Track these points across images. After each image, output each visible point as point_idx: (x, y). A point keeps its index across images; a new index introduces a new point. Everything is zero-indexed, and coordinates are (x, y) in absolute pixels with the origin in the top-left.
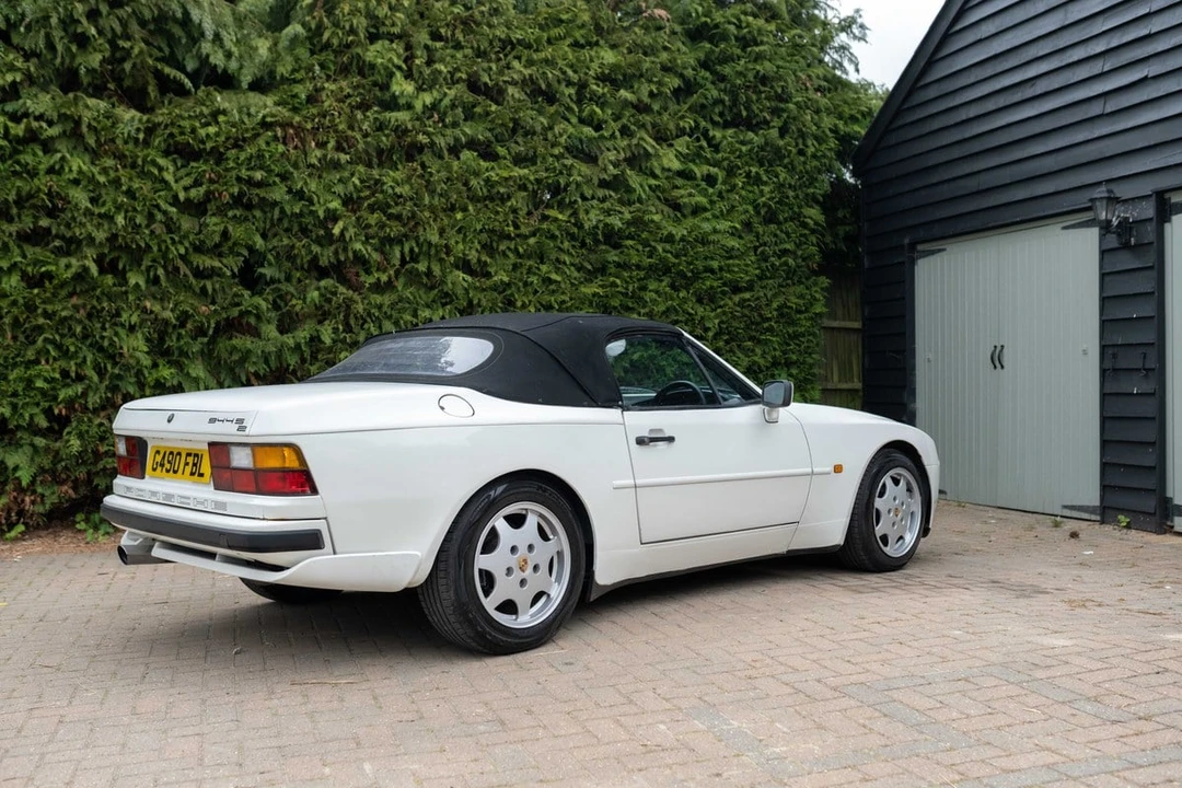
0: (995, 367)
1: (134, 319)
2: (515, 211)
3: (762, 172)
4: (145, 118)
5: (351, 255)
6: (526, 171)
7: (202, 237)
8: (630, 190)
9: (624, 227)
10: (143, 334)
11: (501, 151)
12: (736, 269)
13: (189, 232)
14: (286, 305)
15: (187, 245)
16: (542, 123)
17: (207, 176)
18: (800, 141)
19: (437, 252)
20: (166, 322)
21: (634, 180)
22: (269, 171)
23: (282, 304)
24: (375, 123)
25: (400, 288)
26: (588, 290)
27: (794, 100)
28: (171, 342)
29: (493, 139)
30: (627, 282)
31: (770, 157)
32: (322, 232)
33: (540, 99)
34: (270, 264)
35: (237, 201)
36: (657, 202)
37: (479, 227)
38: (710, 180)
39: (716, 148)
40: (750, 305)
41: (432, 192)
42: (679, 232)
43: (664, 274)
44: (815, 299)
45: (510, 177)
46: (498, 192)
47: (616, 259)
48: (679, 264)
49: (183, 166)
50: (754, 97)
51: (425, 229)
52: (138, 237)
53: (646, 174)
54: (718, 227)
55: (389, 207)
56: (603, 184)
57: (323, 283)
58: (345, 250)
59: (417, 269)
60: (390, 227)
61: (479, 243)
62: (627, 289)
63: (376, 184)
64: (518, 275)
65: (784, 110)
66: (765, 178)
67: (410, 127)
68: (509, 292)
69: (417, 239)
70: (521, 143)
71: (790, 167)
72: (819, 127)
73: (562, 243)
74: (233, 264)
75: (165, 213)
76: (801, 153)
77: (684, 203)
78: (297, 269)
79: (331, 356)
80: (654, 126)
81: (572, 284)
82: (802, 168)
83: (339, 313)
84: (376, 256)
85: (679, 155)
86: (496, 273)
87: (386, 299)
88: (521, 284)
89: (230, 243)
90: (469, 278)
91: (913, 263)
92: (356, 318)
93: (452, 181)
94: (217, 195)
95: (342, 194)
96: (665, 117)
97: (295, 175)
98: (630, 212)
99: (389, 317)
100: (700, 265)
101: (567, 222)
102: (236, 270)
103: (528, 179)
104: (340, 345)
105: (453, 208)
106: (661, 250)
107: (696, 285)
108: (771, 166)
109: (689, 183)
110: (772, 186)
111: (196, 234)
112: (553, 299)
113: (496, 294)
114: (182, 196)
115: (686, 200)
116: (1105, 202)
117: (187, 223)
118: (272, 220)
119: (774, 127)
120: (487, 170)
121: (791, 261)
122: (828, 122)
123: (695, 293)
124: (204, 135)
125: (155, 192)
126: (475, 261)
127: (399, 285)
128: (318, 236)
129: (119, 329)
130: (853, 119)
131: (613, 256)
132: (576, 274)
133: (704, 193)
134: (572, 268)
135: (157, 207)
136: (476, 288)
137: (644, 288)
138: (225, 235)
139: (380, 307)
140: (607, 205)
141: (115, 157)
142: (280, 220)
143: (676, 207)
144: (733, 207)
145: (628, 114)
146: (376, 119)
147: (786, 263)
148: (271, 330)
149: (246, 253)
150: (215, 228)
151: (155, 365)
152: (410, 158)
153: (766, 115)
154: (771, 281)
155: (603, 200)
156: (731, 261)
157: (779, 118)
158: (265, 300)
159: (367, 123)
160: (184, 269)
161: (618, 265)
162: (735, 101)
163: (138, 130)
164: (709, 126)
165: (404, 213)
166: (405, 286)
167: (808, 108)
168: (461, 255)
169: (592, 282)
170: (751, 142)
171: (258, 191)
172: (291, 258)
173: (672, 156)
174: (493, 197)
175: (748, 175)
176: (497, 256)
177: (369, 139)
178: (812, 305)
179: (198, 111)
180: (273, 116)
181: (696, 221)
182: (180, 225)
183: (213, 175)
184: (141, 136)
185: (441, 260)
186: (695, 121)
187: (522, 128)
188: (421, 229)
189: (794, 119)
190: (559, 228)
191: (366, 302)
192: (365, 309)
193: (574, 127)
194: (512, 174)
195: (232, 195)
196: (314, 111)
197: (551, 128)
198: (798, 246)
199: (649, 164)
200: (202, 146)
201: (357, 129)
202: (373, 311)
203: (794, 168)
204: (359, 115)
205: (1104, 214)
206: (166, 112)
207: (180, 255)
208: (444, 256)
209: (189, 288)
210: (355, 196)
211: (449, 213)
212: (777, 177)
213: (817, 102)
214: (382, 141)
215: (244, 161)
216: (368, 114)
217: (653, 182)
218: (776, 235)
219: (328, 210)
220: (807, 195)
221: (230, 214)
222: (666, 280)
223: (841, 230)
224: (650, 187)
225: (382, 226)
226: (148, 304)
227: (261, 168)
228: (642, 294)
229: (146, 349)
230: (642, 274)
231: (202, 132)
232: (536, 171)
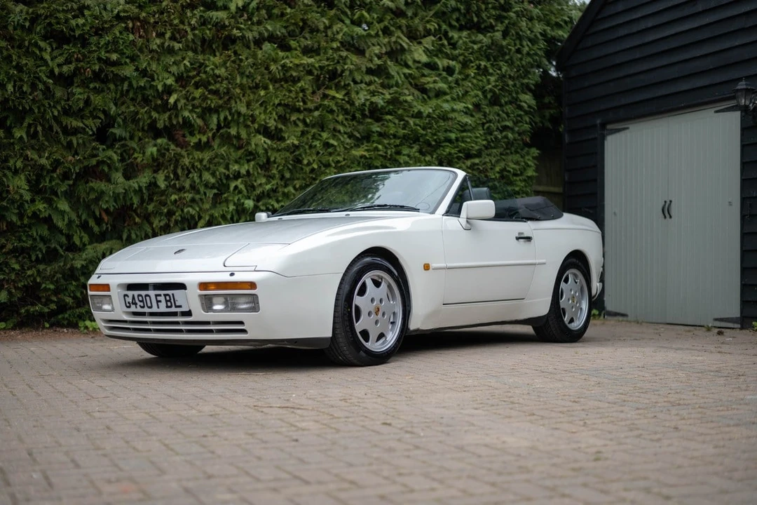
0: (665, 217)
1: (19, 164)
2: (303, 90)
3: (488, 65)
4: (31, 10)
5: (181, 120)
6: (312, 60)
7: (70, 103)
8: (389, 76)
9: (385, 105)
10: (25, 175)
11: (293, 43)
12: (469, 140)
13: (61, 99)
14: (129, 158)
15: (60, 108)
16: (324, 23)
17: (76, 56)
18: (518, 42)
19: (245, 120)
20: (42, 167)
21: (393, 69)
22: (122, 54)
23: (127, 157)
24: (200, 19)
25: (216, 147)
26: (357, 153)
27: (514, 10)
28: (46, 183)
29: (286, 34)
30: (386, 148)
31: (495, 53)
32: (159, 102)
33: (323, 5)
34: (119, 126)
35: (97, 76)
36: (410, 87)
37: (277, 102)
38: (450, 71)
39: (454, 45)
40: (478, 169)
41: (242, 74)
42: (427, 110)
43: (414, 143)
44: (528, 166)
45: (301, 64)
46: (291, 75)
47: (378, 129)
48: (426, 135)
49: (56, 48)
50: (483, 7)
51: (236, 102)
52: (24, 101)
53: (401, 65)
54: (456, 108)
55: (209, 83)
56: (370, 71)
57: (159, 141)
58: (177, 116)
59: (229, 133)
60: (211, 100)
61: (276, 114)
62: (386, 153)
63: (200, 67)
64: (305, 139)
65: (506, 18)
66: (491, 71)
67: (227, 23)
68: (297, 153)
69: (230, 109)
70: (309, 38)
71: (510, 62)
72: (532, 32)
73: (338, 116)
74: (92, 124)
75: (44, 83)
76: (518, 51)
77: (431, 88)
78: (138, 130)
79: (163, 198)
80: (408, 27)
81: (346, 148)
82: (519, 63)
83: (170, 165)
84: (200, 122)
85: (427, 51)
86: (288, 137)
87: (206, 156)
88: (307, 147)
89: (91, 108)
90: (269, 142)
91: (603, 138)
92: (183, 169)
93: (257, 65)
94: (82, 71)
95: (176, 73)
96: (417, 21)
97: (141, 57)
98: (390, 94)
99: (208, 169)
100: (441, 136)
101: (343, 100)
102: (95, 129)
103: (314, 66)
104: (171, 190)
105: (257, 87)
106: (412, 124)
107: (439, 152)
108: (495, 61)
109: (434, 72)
110: (497, 76)
111: (65, 101)
112: (331, 159)
113: (288, 154)
114: (57, 71)
115: (432, 86)
116: (744, 92)
117: (59, 92)
118: (122, 90)
119: (498, 31)
120: (283, 58)
121: (510, 135)
122: (538, 28)
123: (437, 158)
124: (74, 24)
125: (37, 67)
126: (273, 128)
127: (215, 144)
128: (156, 105)
129: (7, 172)
130: (558, 26)
131: (376, 128)
132: (348, 141)
133: (445, 80)
134: (346, 136)
135: (39, 79)
136: (273, 149)
137: (398, 153)
138: (87, 102)
139: (201, 161)
140: (372, 88)
141: (7, 40)
142: (128, 91)
143: (423, 90)
144: (467, 92)
145: (389, 18)
146: (201, 16)
147: (506, 137)
148: (118, 177)
149: (102, 116)
150: (80, 96)
151: (33, 201)
152: (226, 48)
153: (492, 21)
154: (495, 150)
155: (369, 84)
156: (465, 134)
157: (502, 23)
158: (115, 152)
159: (195, 19)
160: (56, 128)
161: (380, 134)
162: (468, 10)
163: (26, 19)
164: (448, 29)
165: (221, 89)
166: (220, 146)
167: (524, 17)
168: (263, 123)
169: (359, 147)
170: (480, 42)
171: (113, 69)
172: (135, 121)
173: (421, 51)
174: (287, 79)
175: (478, 67)
176: (289, 124)
177: (197, 32)
178: (525, 169)
179: (70, 6)
180: (125, 11)
181: (439, 102)
182: (54, 94)
183: (79, 55)
184: (27, 24)
185: (247, 126)
186: (438, 25)
187: (309, 26)
188: (233, 102)
189: (514, 24)
190: (337, 104)
191: (191, 157)
192: (190, 162)
193: (347, 27)
194: (302, 62)
195: (94, 72)
196: (155, 8)
197: (330, 27)
198: (515, 123)
199: (403, 57)
200: (72, 33)
201: (186, 23)
202: (196, 164)
203: (513, 63)
204: (189, 14)
205: (743, 101)
206: (47, 6)
207: (54, 116)
208: (249, 123)
209: (59, 142)
210: (185, 75)
211: (255, 90)
212: (500, 69)
213: (531, 11)
214: (206, 33)
215: (103, 46)
216: (195, 12)
217: (407, 71)
218: (498, 115)
219: (165, 85)
220: (522, 84)
221: (92, 86)
222: (416, 147)
223: (547, 113)
224: (404, 74)
225: (204, 98)
226: (29, 153)
227: (115, 51)
228: (398, 157)
229: (27, 188)
230: (398, 142)
231: (73, 22)
232: (320, 60)
